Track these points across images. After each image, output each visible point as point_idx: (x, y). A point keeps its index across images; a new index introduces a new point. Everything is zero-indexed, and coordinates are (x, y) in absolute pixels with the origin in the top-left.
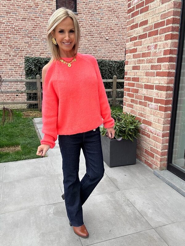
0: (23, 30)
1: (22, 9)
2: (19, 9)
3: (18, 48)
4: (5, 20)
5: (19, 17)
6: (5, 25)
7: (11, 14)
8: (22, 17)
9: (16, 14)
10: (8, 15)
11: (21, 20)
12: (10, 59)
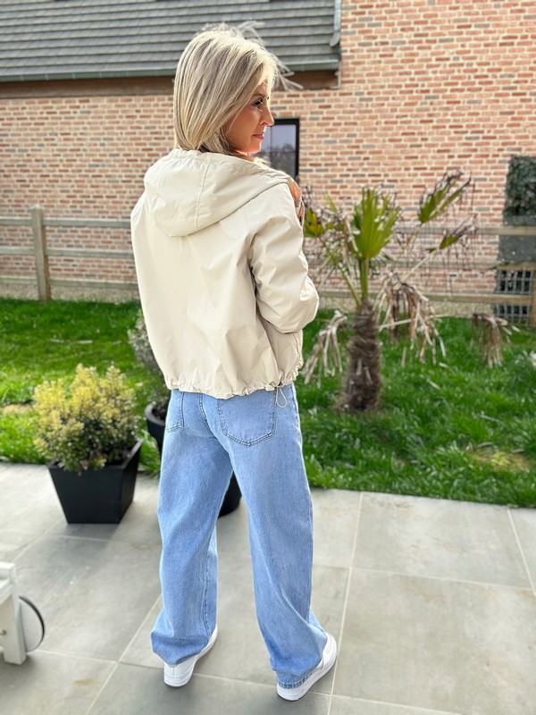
0: (503, 73)
1: (509, 10)
2: (498, 10)
3: (478, 132)
4: (451, 50)
5: (496, 35)
6: (451, 65)
7: (473, 29)
8: (506, 34)
9: (487, 26)
10: (461, 33)
11: (502, 44)
12: (450, 165)
